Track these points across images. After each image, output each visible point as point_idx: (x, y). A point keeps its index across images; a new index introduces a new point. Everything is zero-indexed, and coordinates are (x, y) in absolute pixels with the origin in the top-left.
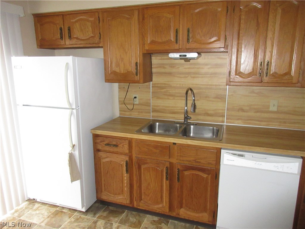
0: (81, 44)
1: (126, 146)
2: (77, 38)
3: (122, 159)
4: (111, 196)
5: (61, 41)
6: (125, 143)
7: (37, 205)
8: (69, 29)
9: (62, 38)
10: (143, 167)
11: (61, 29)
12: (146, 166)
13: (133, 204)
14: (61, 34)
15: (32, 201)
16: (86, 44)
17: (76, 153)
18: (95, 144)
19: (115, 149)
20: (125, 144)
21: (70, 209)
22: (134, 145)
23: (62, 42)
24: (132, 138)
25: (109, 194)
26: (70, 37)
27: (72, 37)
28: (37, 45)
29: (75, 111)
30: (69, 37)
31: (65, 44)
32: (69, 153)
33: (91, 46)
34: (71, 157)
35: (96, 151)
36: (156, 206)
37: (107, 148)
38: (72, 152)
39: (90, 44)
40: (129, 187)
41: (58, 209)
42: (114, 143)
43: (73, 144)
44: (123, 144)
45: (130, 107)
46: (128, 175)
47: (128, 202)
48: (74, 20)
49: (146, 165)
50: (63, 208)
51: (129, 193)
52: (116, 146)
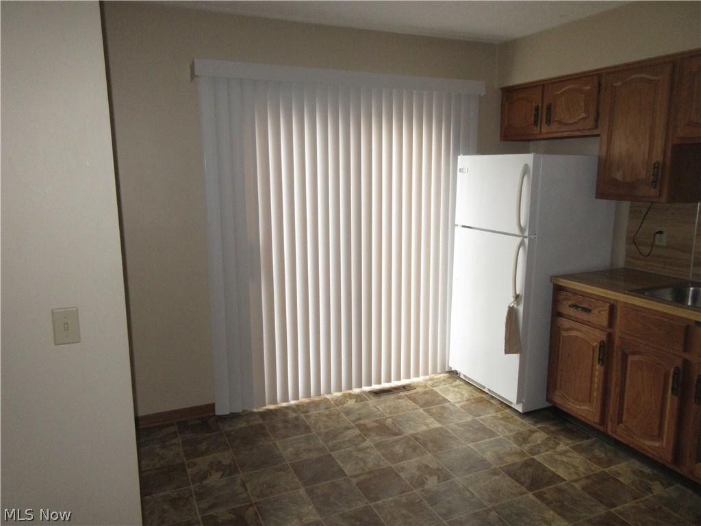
0: (563, 132)
1: (605, 314)
2: (560, 122)
3: (596, 338)
4: (570, 401)
5: (535, 128)
6: (602, 308)
7: (458, 382)
8: (549, 108)
9: (536, 122)
10: (631, 358)
11: (537, 109)
12: (636, 358)
13: (607, 428)
14: (536, 116)
15: (454, 374)
16: (573, 131)
17: (521, 309)
18: (556, 301)
19: (584, 316)
20: (604, 310)
21: (501, 402)
22: (619, 313)
23: (537, 130)
24: (617, 301)
25: (567, 397)
26: (550, 120)
27: (552, 120)
28: (501, 136)
29: (526, 240)
30: (547, 121)
31: (540, 132)
32: (509, 307)
33: (580, 134)
34: (512, 313)
35: (556, 314)
36: (649, 443)
37: (572, 312)
38: (513, 306)
39: (578, 130)
40: (601, 391)
41: (484, 396)
42: (585, 305)
43: (517, 293)
44: (599, 309)
45: (646, 250)
46: (602, 369)
47: (597, 419)
48: (559, 93)
49: (637, 356)
50: (492, 397)
51: (599, 403)
52: (588, 310)
